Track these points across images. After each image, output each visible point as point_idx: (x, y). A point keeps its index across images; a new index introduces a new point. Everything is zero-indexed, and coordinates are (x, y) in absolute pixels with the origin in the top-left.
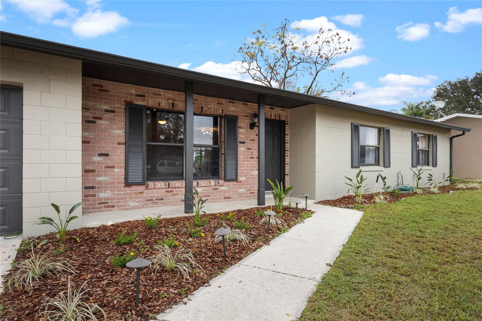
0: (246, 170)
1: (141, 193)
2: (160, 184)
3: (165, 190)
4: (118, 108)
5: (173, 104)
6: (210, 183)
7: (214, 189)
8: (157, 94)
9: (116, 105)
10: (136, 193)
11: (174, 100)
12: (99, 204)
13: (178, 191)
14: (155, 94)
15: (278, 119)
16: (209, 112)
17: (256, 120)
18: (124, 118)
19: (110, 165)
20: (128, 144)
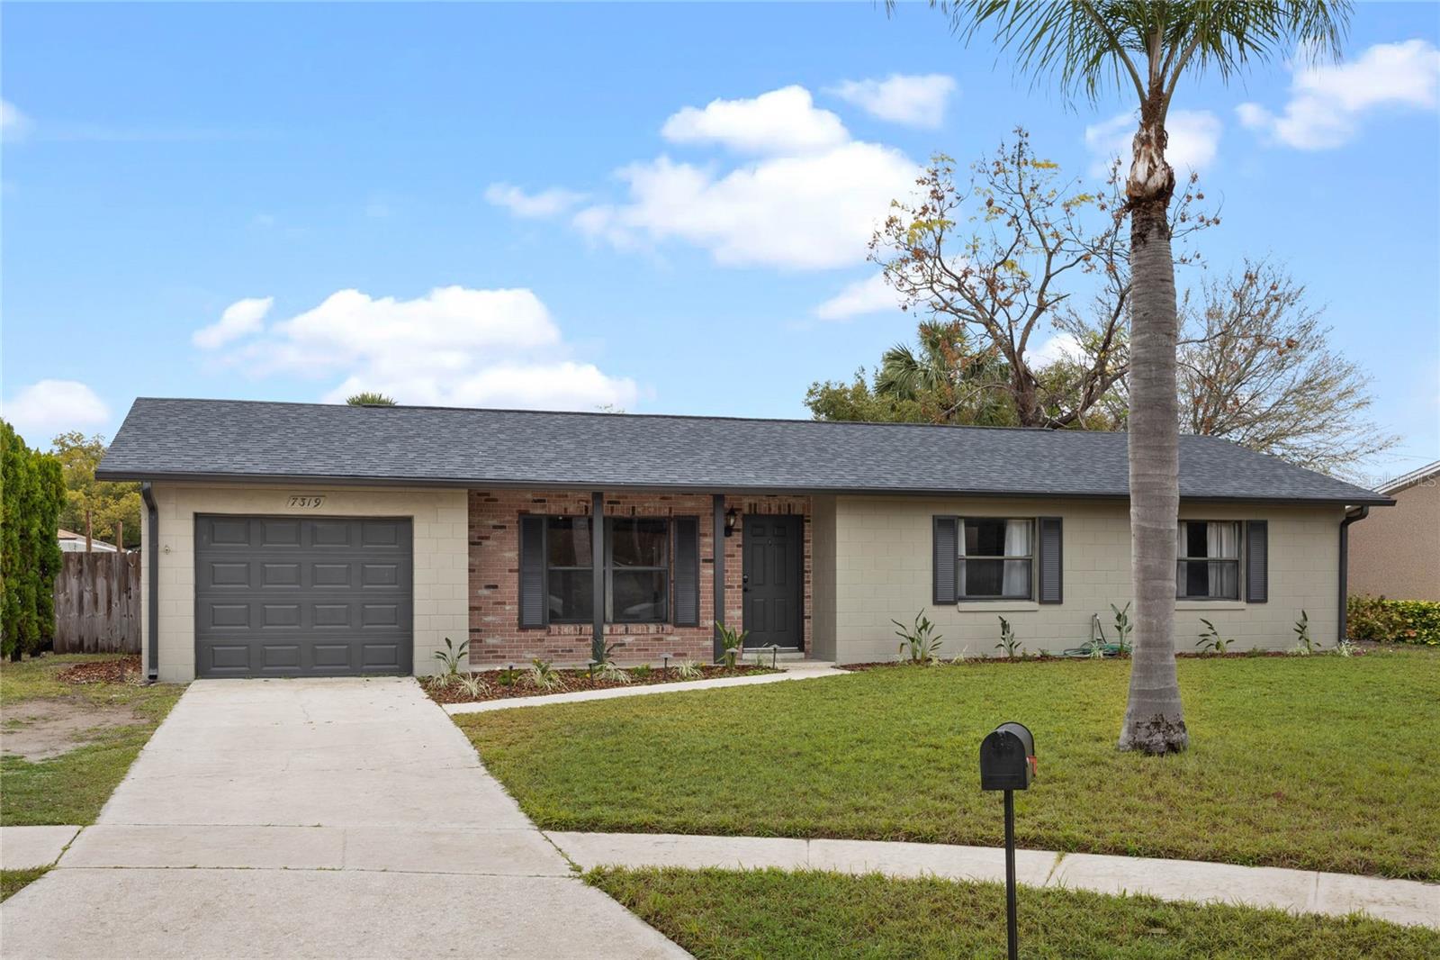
1: (541, 640)
2: (567, 629)
3: (575, 638)
4: (508, 522)
6: (648, 628)
7: (656, 639)
8: (563, 496)
9: (508, 518)
10: (533, 641)
11: (587, 502)
12: (486, 652)
14: (559, 496)
15: (786, 513)
16: (646, 514)
17: (732, 521)
18: (516, 535)
19: (500, 601)
20: (521, 571)
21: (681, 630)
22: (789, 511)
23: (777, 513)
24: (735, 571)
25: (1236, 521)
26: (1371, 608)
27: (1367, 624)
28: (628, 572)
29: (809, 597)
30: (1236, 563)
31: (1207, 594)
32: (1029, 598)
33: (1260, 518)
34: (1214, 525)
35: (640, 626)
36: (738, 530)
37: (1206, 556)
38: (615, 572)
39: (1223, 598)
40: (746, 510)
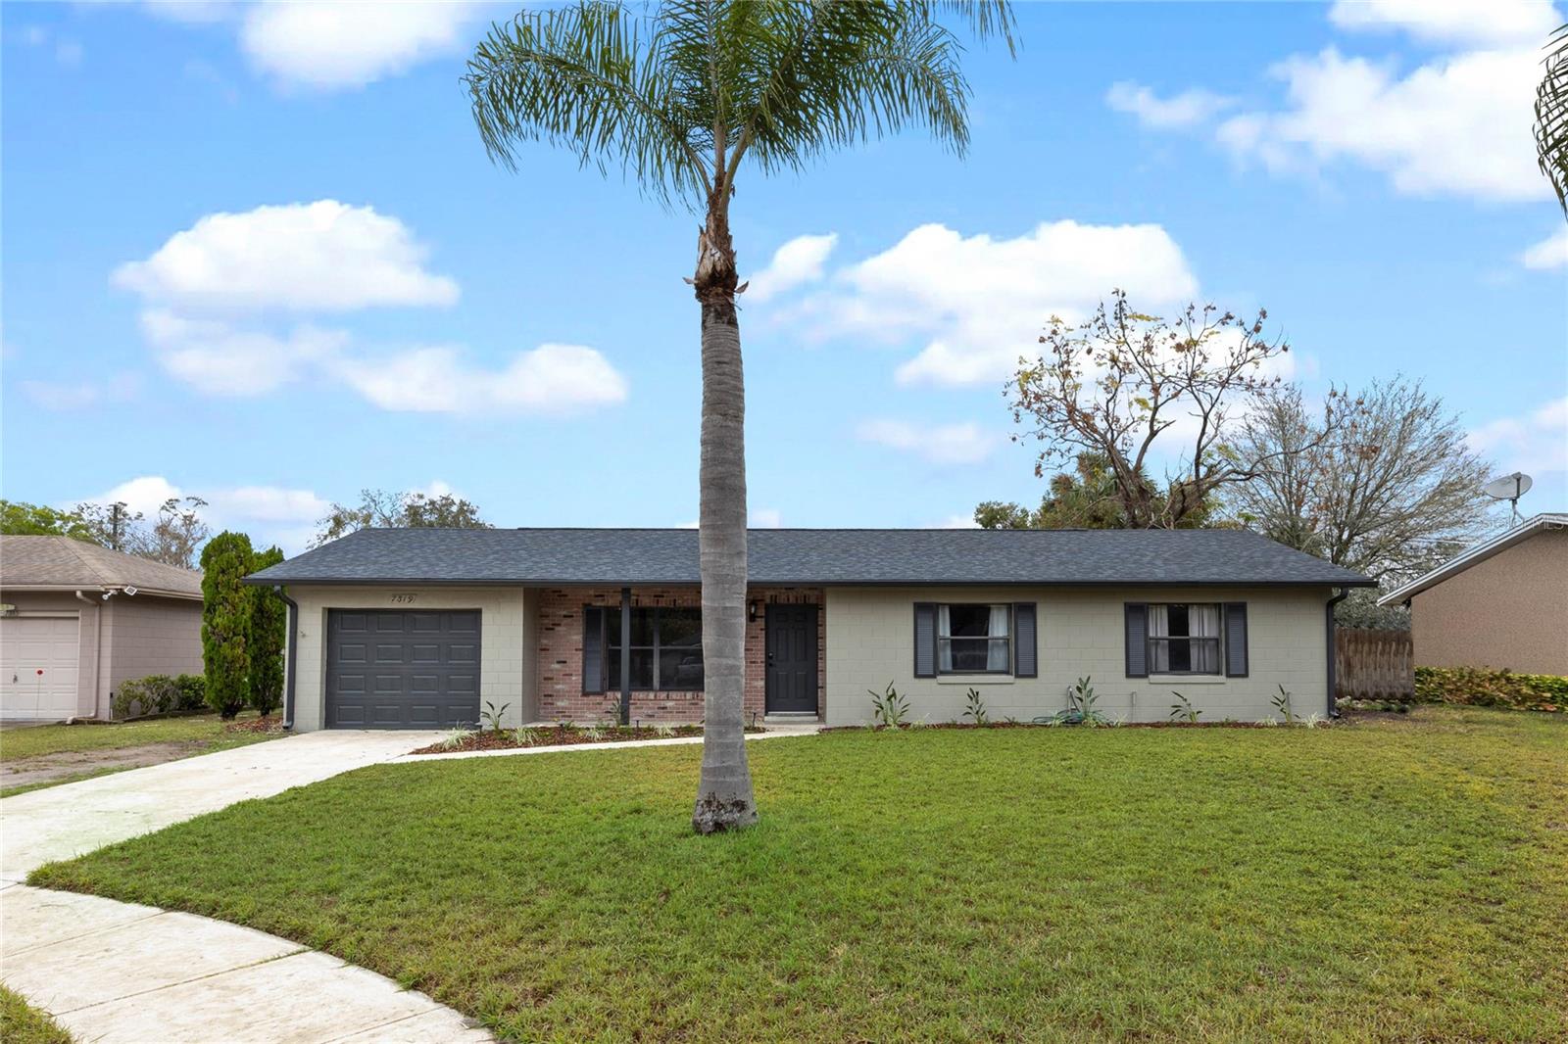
1: (600, 704)
4: (576, 612)
5: (637, 600)
7: (693, 704)
9: (576, 609)
10: (593, 704)
11: (638, 596)
12: (557, 712)
13: (644, 703)
15: (802, 603)
16: (685, 604)
17: (753, 610)
18: (581, 622)
19: (568, 672)
20: (586, 650)
22: (805, 601)
23: (794, 602)
24: (760, 650)
25: (1216, 604)
28: (671, 651)
29: (822, 671)
30: (1217, 641)
31: (1189, 669)
32: (1006, 672)
33: (1239, 600)
34: (1195, 607)
35: (679, 694)
36: (761, 617)
37: (1188, 635)
38: (661, 651)
39: (1205, 673)
40: (768, 601)
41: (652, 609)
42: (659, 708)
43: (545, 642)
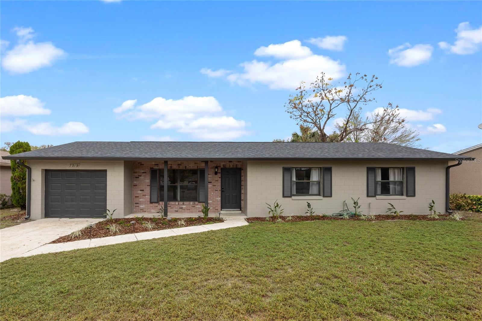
0: (212, 197)
1: (157, 206)
4: (147, 171)
5: (171, 166)
6: (190, 203)
7: (192, 206)
9: (147, 170)
10: (154, 206)
11: (171, 165)
12: (140, 210)
13: (174, 207)
14: (163, 163)
15: (235, 167)
16: (190, 168)
17: (216, 170)
18: (149, 175)
19: (144, 194)
20: (151, 186)
21: (201, 204)
22: (236, 167)
23: (232, 167)
24: (219, 186)
25: (402, 168)
26: (461, 198)
27: (459, 203)
29: (243, 194)
30: (401, 183)
31: (389, 193)
32: (319, 195)
33: (412, 166)
34: (392, 169)
35: (188, 202)
36: (219, 173)
37: (389, 180)
38: (180, 186)
39: (396, 195)
40: (222, 167)
41: (177, 170)
42: (180, 208)
43: (135, 182)
